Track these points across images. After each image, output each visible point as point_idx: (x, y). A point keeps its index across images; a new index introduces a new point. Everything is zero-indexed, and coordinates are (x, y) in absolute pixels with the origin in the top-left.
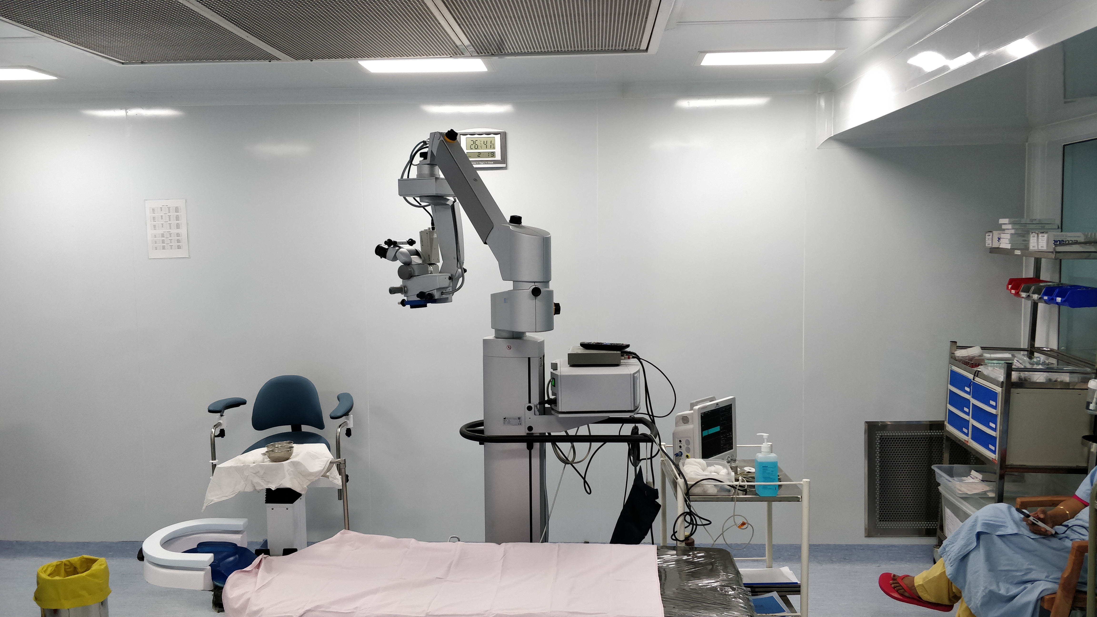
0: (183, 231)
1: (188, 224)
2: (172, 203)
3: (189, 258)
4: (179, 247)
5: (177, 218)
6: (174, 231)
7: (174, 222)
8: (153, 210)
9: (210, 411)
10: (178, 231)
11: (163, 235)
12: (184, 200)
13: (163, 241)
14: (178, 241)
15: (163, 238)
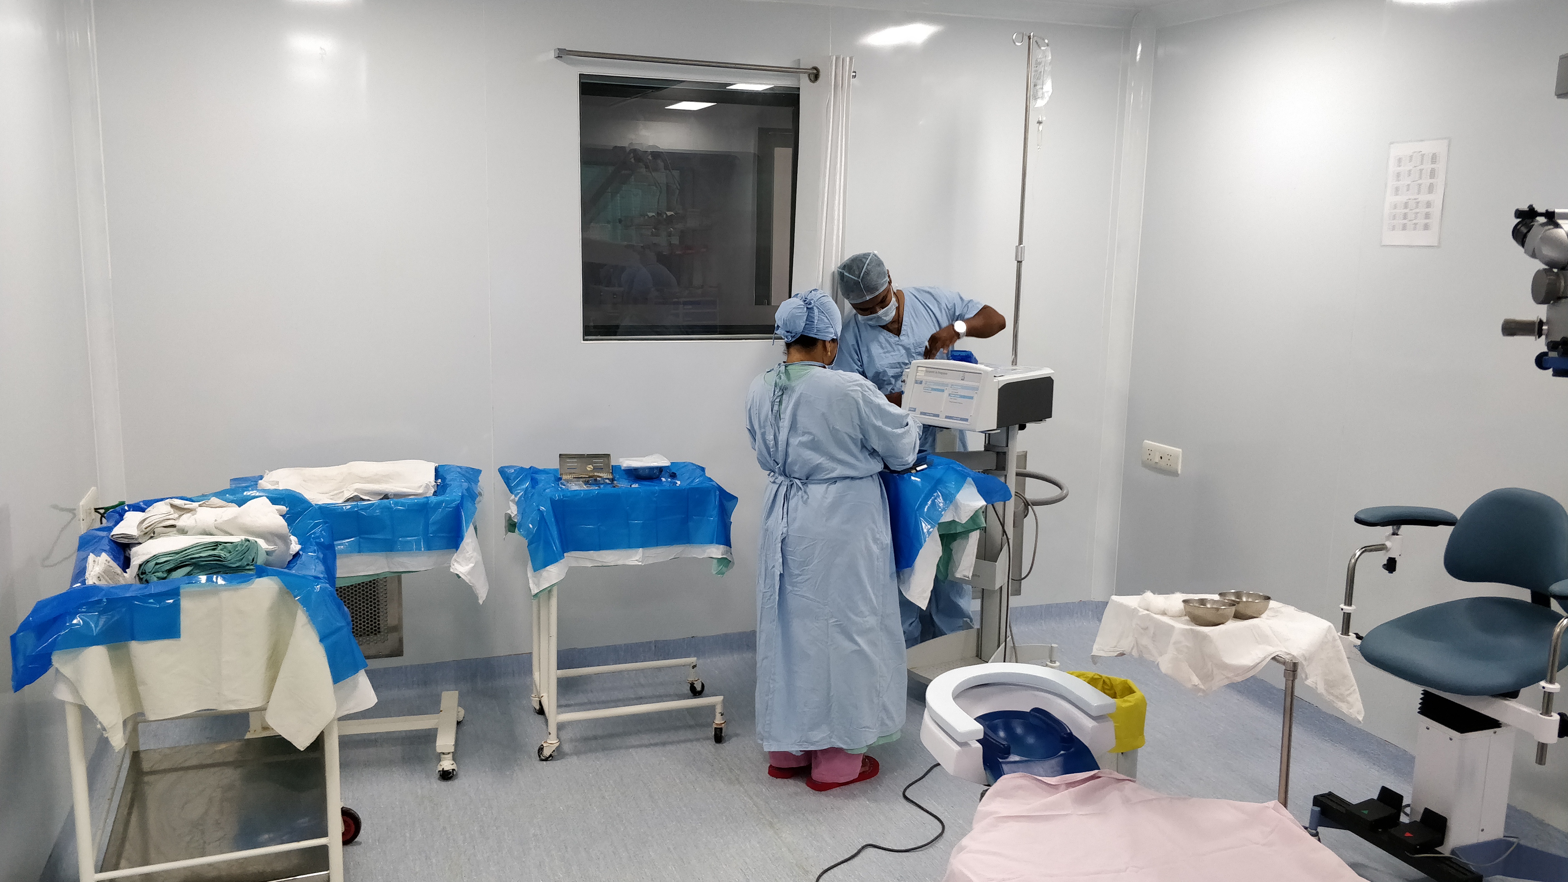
0: (1437, 198)
1: (1446, 184)
2: (1428, 148)
3: (1438, 247)
4: (1426, 227)
5: (1433, 174)
6: (1424, 197)
7: (1426, 181)
8: (1400, 160)
9: (1358, 520)
10: (1429, 197)
11: (1406, 206)
12: (1446, 142)
13: (1405, 216)
14: (1427, 216)
15: (1406, 211)
